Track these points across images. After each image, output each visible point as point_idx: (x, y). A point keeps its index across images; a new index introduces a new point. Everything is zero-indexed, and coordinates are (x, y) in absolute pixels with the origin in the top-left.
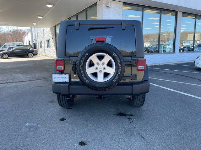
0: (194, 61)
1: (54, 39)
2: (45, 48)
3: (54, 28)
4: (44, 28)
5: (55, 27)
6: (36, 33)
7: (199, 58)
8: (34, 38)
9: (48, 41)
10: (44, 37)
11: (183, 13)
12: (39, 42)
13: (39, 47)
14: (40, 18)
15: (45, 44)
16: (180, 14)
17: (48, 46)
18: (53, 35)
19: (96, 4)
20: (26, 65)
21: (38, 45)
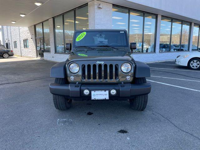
0: (175, 60)
1: (34, 39)
2: (21, 49)
3: (33, 27)
4: (20, 27)
5: (35, 26)
6: (9, 32)
7: (179, 57)
8: (6, 37)
9: (25, 41)
10: (20, 36)
11: (162, 16)
12: (13, 42)
13: (13, 47)
14: (23, 16)
15: (20, 44)
16: (159, 17)
17: (26, 46)
18: (33, 34)
19: (86, 5)
20: (8, 66)
21: (11, 45)
